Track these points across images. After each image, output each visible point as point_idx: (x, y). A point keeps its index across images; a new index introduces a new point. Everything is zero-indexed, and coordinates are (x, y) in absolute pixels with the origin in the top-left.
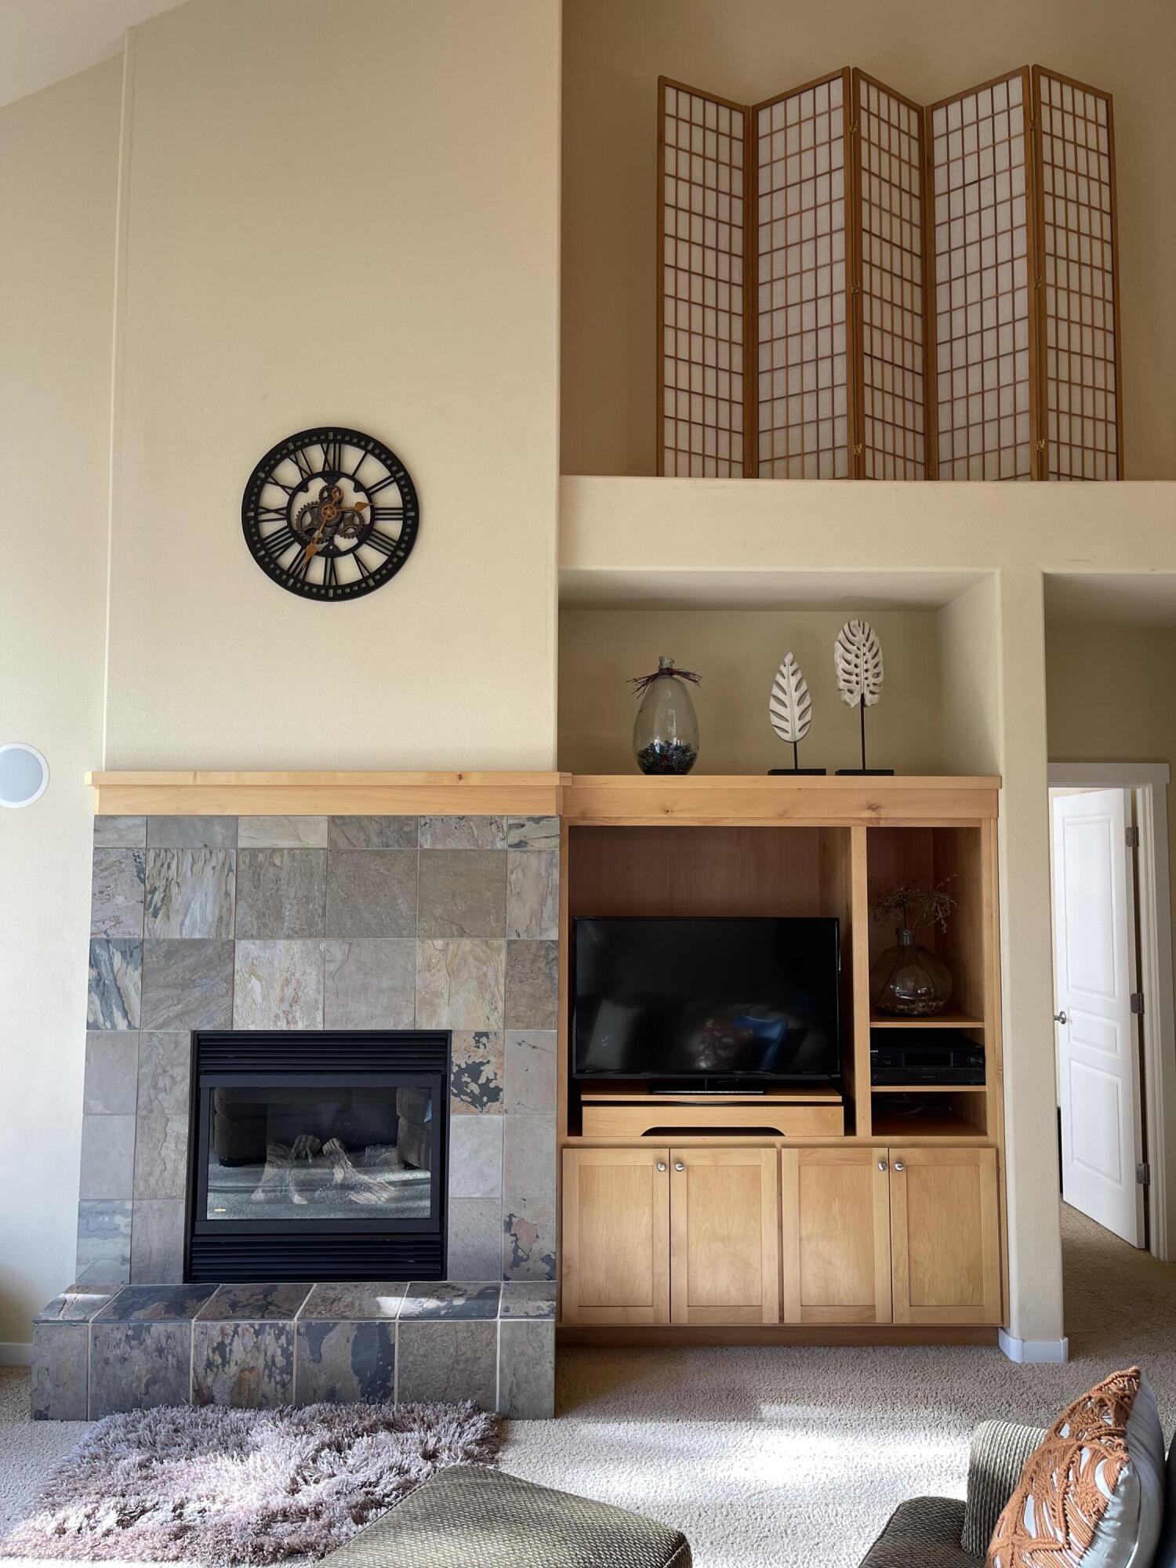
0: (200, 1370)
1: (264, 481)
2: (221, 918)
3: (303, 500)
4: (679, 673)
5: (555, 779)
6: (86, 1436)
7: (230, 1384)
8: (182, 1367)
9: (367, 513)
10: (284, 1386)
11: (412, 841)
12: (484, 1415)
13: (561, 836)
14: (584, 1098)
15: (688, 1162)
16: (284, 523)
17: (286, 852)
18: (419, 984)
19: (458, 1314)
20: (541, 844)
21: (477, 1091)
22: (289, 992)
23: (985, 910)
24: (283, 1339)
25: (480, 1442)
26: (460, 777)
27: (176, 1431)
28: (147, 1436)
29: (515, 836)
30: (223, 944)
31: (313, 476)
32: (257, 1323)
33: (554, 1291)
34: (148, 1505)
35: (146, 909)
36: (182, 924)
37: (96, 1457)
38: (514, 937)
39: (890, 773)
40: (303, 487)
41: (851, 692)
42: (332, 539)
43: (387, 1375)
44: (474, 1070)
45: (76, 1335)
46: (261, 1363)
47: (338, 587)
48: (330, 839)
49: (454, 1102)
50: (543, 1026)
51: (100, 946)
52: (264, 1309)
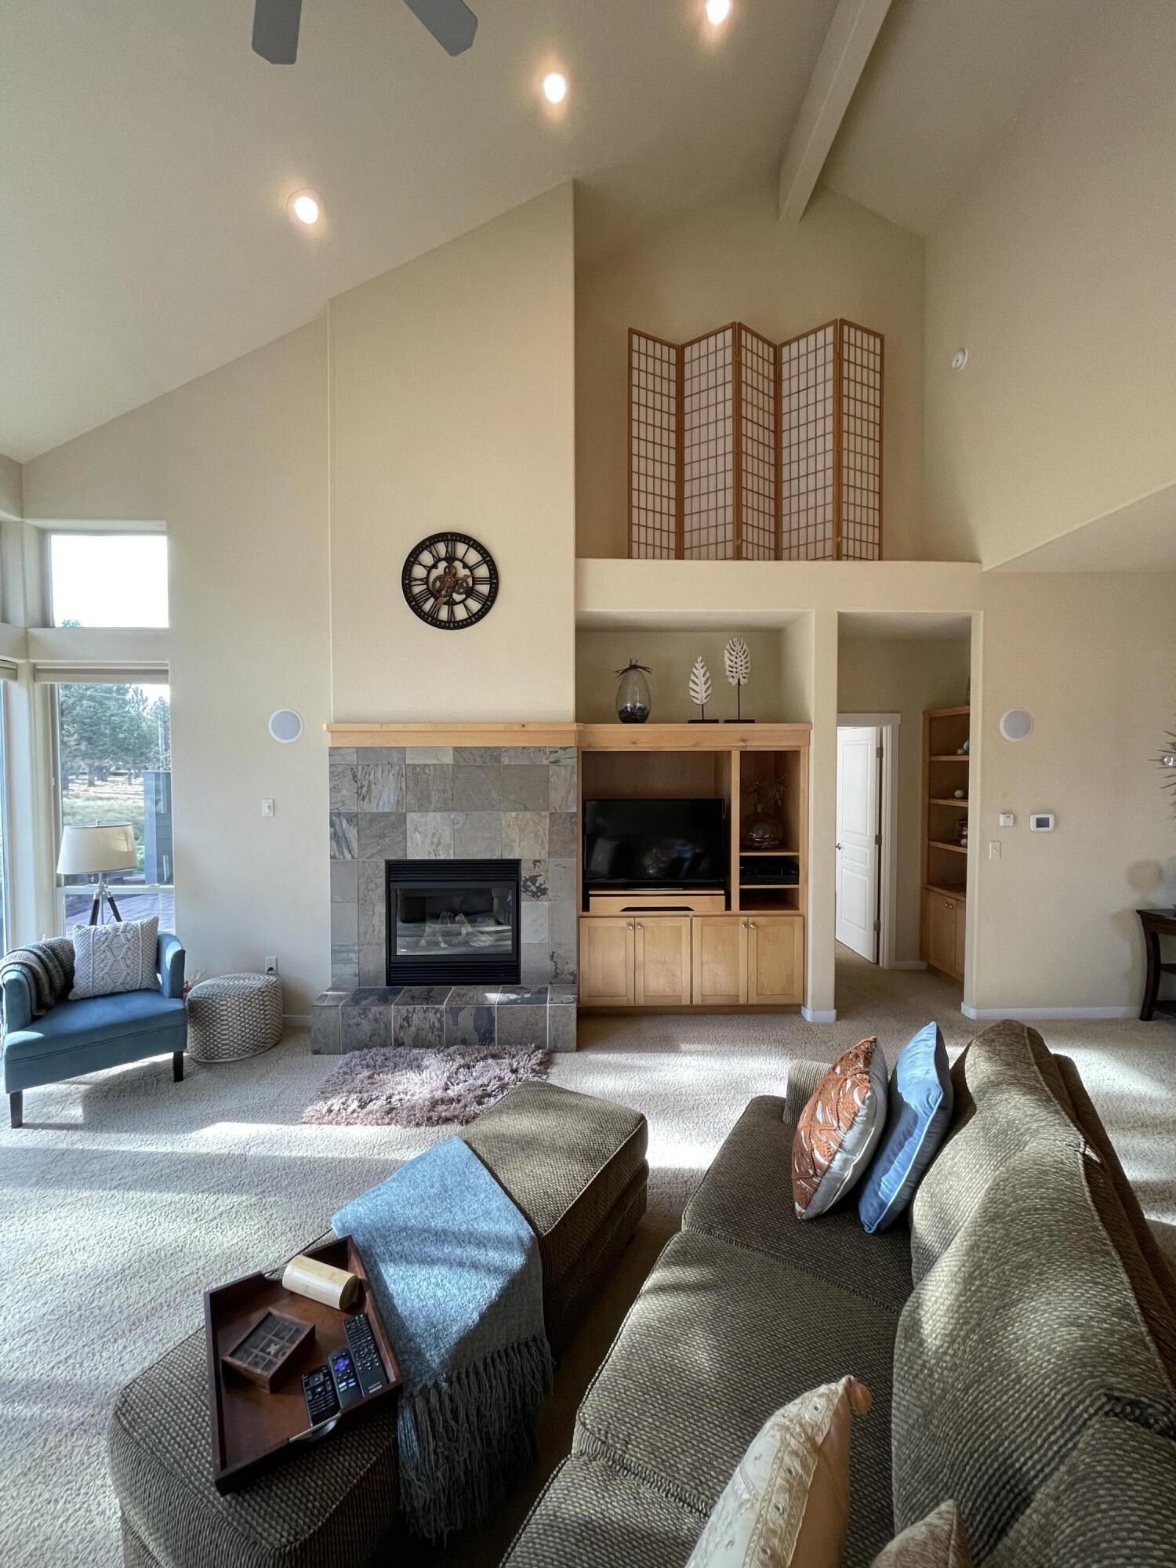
0: (397, 1030)
1: (414, 563)
2: (398, 801)
3: (435, 573)
4: (642, 668)
5: (574, 727)
6: (341, 1062)
7: (412, 1036)
8: (387, 1028)
9: (470, 581)
10: (440, 1037)
11: (498, 760)
12: (541, 1051)
13: (578, 757)
14: (591, 892)
15: (644, 924)
16: (425, 587)
17: (432, 767)
18: (504, 836)
19: (528, 1002)
20: (565, 762)
21: (535, 889)
22: (436, 840)
23: (801, 794)
24: (438, 1015)
25: (540, 1064)
26: (523, 726)
27: (386, 1059)
28: (372, 1063)
29: (553, 758)
30: (400, 815)
31: (440, 560)
32: (425, 1007)
33: (576, 990)
34: (373, 1097)
35: (359, 796)
36: (378, 804)
37: (346, 1073)
38: (553, 811)
39: (752, 721)
40: (435, 566)
41: (733, 677)
42: (451, 595)
43: (492, 1032)
44: (533, 879)
45: (333, 1012)
46: (428, 1026)
47: (455, 622)
48: (455, 760)
49: (523, 895)
50: (568, 856)
51: (335, 816)
52: (427, 999)
